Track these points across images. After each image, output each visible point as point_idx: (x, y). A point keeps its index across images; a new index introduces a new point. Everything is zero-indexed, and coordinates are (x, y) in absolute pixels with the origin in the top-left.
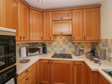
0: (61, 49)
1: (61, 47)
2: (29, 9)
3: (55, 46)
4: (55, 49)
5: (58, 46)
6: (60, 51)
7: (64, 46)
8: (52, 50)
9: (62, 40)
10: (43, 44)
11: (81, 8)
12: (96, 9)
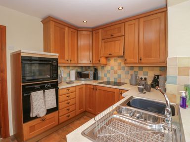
0: (116, 76)
1: (115, 72)
2: (78, 31)
3: (109, 72)
4: (109, 75)
5: (112, 71)
6: (115, 79)
7: (120, 72)
8: (105, 76)
9: (116, 63)
10: (95, 69)
11: (136, 18)
12: (160, 14)
